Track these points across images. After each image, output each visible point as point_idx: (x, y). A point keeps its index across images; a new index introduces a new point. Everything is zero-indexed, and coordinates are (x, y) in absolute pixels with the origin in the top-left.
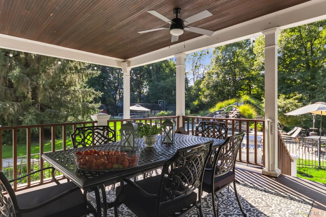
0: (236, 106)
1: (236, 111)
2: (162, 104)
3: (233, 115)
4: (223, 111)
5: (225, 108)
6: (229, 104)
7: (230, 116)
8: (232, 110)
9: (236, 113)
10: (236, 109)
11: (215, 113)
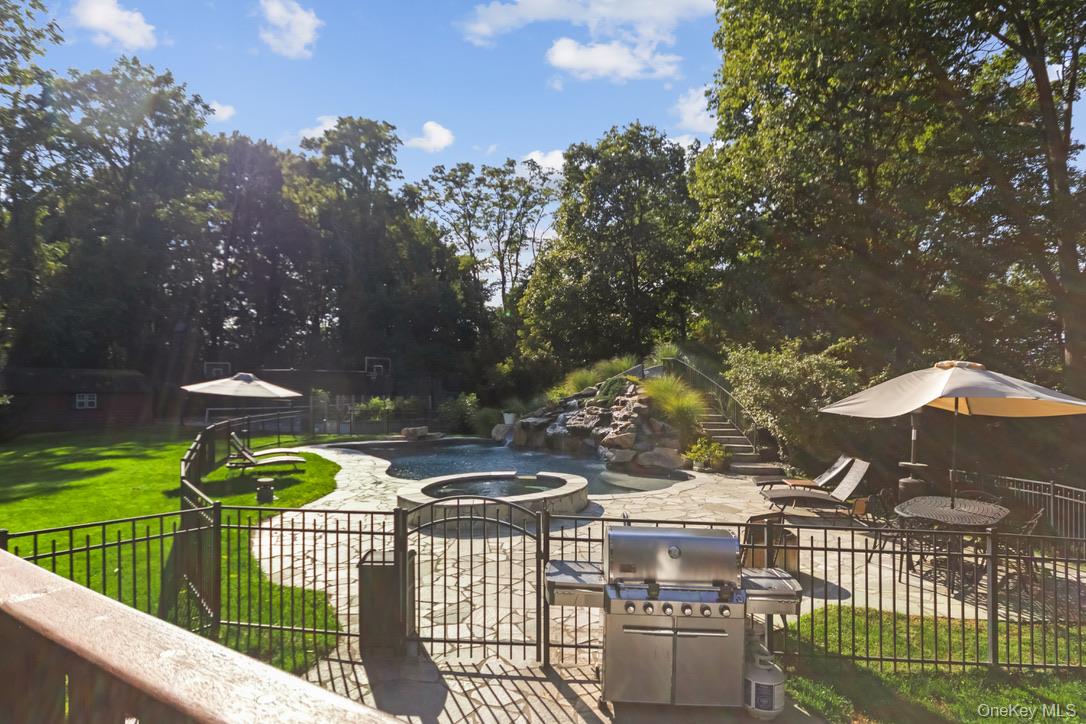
0: (634, 378)
1: (636, 398)
2: (378, 369)
3: (626, 413)
4: (593, 394)
5: (599, 387)
6: (613, 373)
7: (615, 414)
8: (622, 392)
9: (637, 405)
10: (635, 389)
11: (564, 406)
